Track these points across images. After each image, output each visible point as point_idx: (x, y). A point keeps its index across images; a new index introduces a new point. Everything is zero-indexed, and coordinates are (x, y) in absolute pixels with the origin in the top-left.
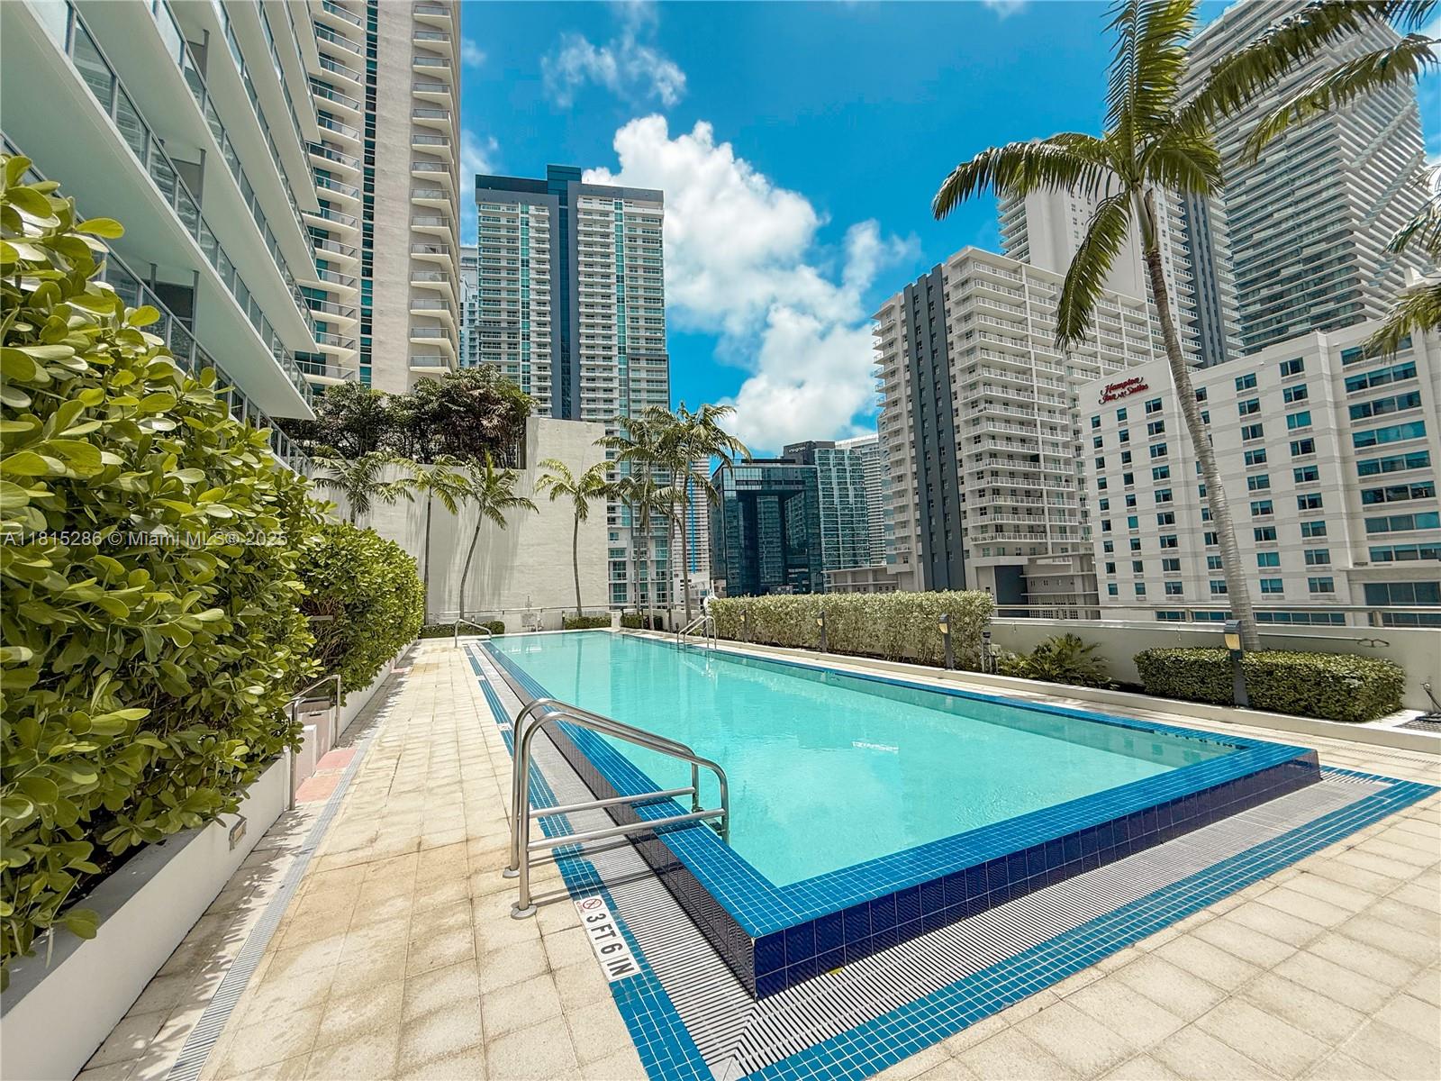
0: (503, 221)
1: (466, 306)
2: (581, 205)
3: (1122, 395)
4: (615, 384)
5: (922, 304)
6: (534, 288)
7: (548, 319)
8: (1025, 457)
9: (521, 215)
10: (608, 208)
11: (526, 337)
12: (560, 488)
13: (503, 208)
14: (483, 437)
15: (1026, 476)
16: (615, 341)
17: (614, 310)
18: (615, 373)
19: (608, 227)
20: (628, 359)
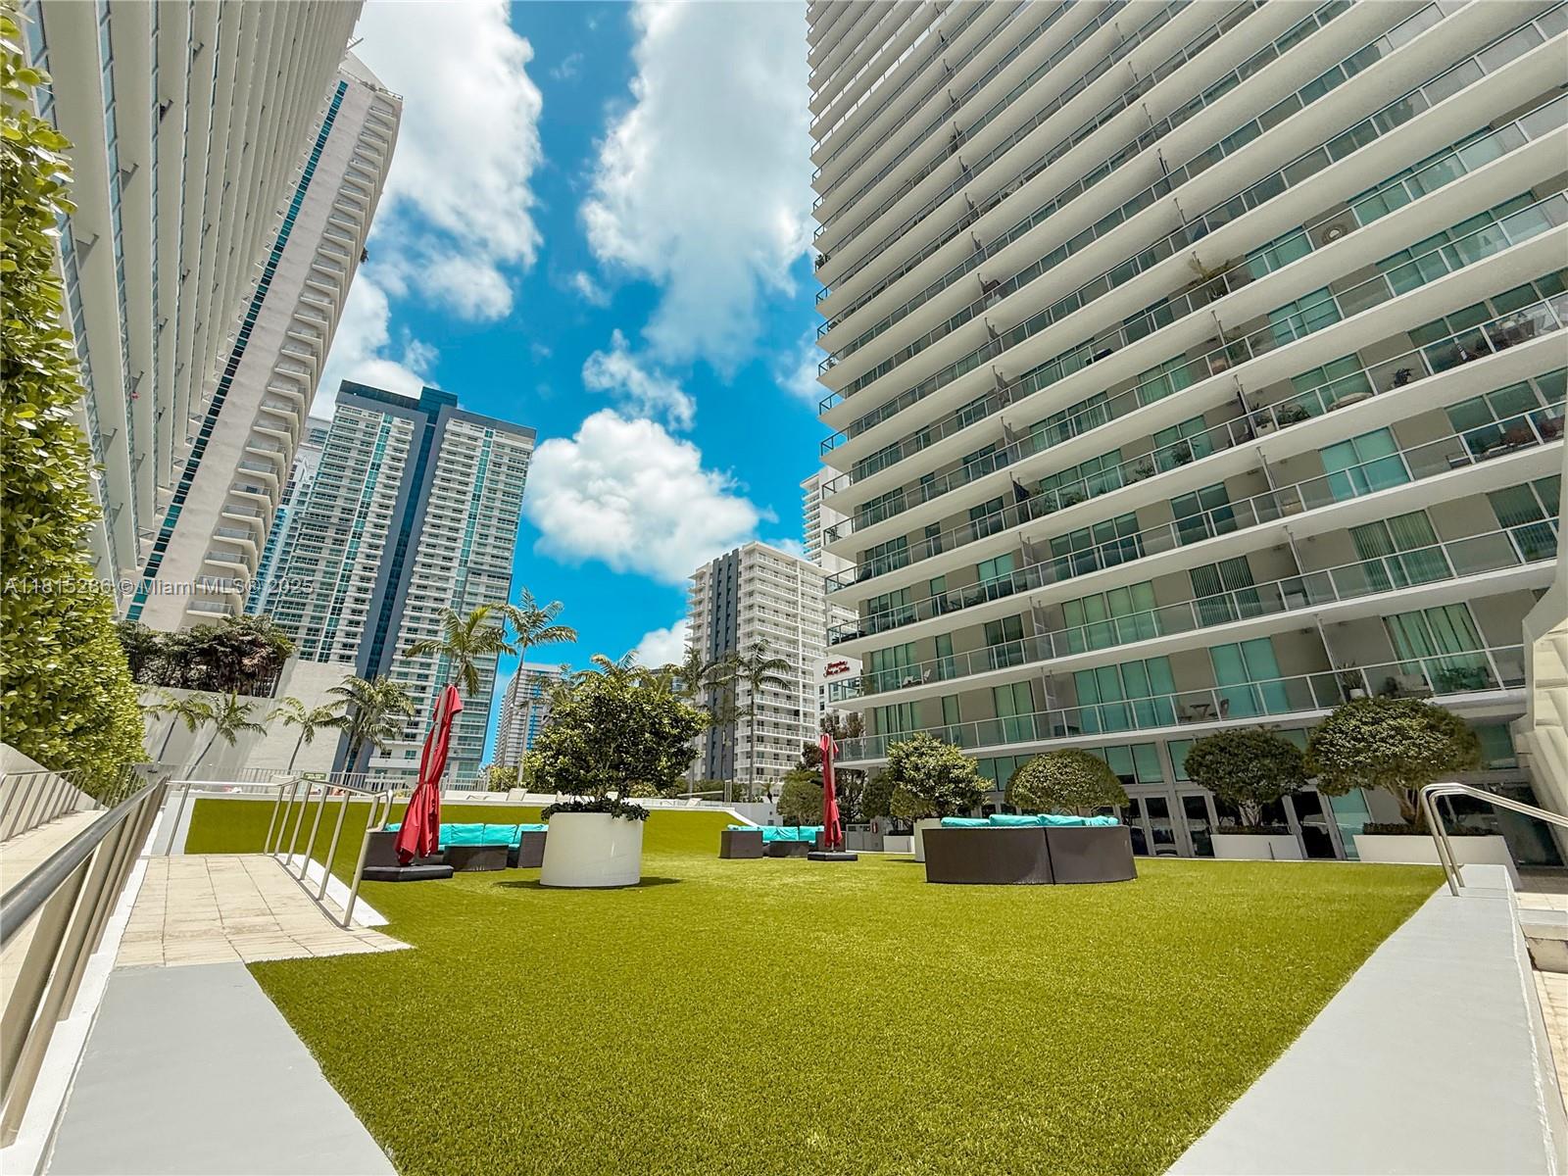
0: (362, 426)
1: (298, 488)
2: (450, 426)
3: (836, 672)
4: (449, 595)
5: (724, 576)
6: (381, 491)
7: (388, 522)
8: (789, 711)
9: (382, 423)
10: (477, 434)
11: (358, 536)
12: (291, 719)
13: (365, 413)
14: (242, 672)
15: (789, 727)
16: (457, 554)
17: (463, 525)
18: (451, 584)
19: (474, 450)
20: (469, 572)
